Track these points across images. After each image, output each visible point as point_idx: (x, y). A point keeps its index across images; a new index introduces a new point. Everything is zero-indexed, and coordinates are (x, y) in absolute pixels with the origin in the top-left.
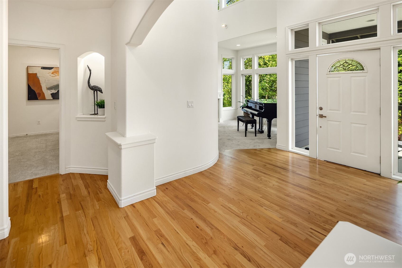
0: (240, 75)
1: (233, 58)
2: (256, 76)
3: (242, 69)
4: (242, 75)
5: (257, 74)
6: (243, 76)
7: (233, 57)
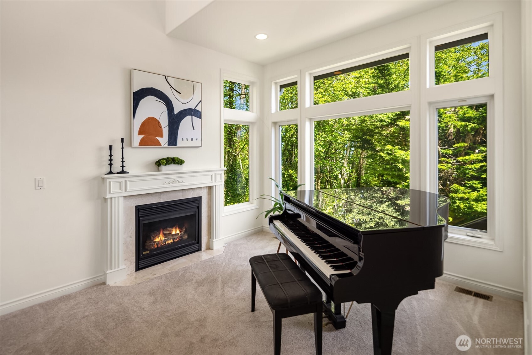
0: (270, 124)
1: (253, 83)
2: (308, 124)
3: (273, 110)
4: (275, 123)
5: (310, 119)
6: (277, 126)
7: (252, 79)
